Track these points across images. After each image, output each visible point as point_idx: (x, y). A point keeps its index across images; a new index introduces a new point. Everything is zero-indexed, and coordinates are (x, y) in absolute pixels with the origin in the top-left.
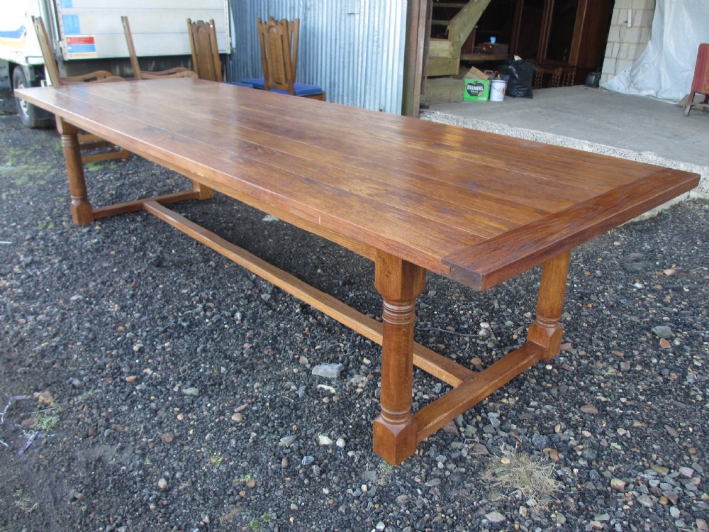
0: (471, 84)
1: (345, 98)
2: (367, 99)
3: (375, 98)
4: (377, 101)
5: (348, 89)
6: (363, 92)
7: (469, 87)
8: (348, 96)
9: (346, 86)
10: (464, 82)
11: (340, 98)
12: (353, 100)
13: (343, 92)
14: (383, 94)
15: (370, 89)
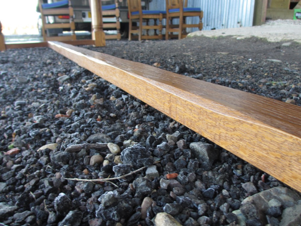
0: (298, 13)
1: (216, 20)
2: (230, 17)
3: (235, 15)
4: (236, 17)
5: (218, 14)
6: (227, 14)
7: (297, 15)
8: (218, 18)
9: (216, 13)
10: (294, 12)
11: (213, 21)
12: (220, 20)
13: (215, 16)
14: (240, 12)
15: (232, 10)
